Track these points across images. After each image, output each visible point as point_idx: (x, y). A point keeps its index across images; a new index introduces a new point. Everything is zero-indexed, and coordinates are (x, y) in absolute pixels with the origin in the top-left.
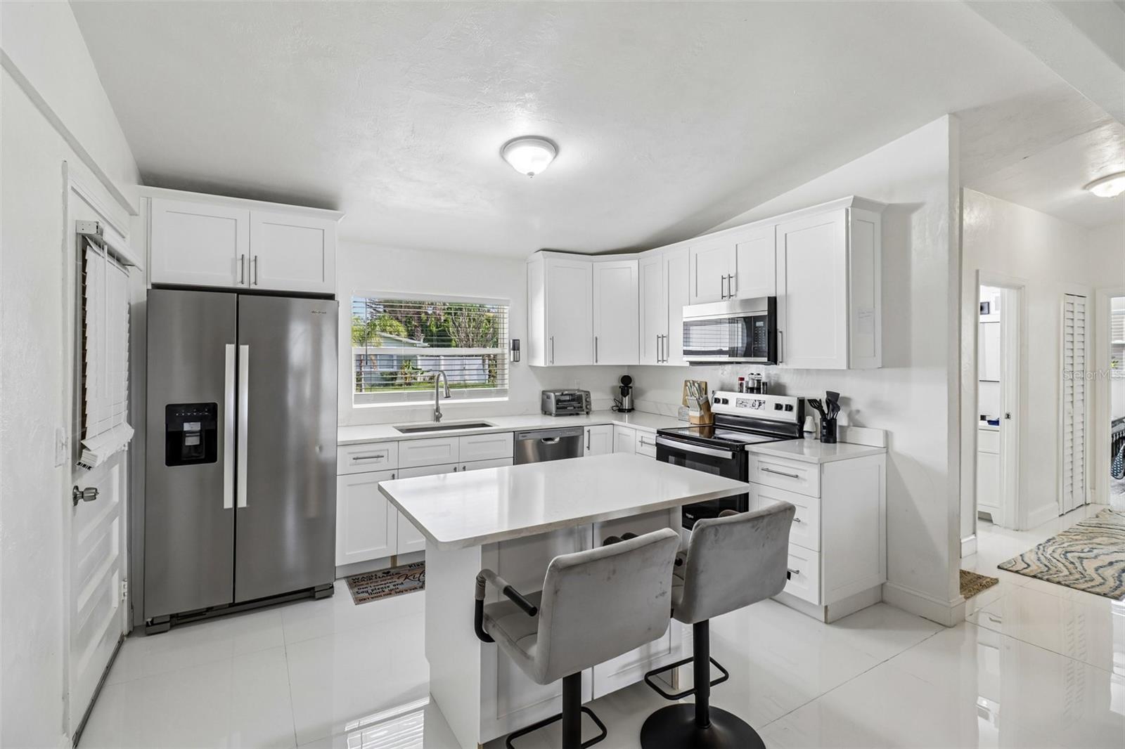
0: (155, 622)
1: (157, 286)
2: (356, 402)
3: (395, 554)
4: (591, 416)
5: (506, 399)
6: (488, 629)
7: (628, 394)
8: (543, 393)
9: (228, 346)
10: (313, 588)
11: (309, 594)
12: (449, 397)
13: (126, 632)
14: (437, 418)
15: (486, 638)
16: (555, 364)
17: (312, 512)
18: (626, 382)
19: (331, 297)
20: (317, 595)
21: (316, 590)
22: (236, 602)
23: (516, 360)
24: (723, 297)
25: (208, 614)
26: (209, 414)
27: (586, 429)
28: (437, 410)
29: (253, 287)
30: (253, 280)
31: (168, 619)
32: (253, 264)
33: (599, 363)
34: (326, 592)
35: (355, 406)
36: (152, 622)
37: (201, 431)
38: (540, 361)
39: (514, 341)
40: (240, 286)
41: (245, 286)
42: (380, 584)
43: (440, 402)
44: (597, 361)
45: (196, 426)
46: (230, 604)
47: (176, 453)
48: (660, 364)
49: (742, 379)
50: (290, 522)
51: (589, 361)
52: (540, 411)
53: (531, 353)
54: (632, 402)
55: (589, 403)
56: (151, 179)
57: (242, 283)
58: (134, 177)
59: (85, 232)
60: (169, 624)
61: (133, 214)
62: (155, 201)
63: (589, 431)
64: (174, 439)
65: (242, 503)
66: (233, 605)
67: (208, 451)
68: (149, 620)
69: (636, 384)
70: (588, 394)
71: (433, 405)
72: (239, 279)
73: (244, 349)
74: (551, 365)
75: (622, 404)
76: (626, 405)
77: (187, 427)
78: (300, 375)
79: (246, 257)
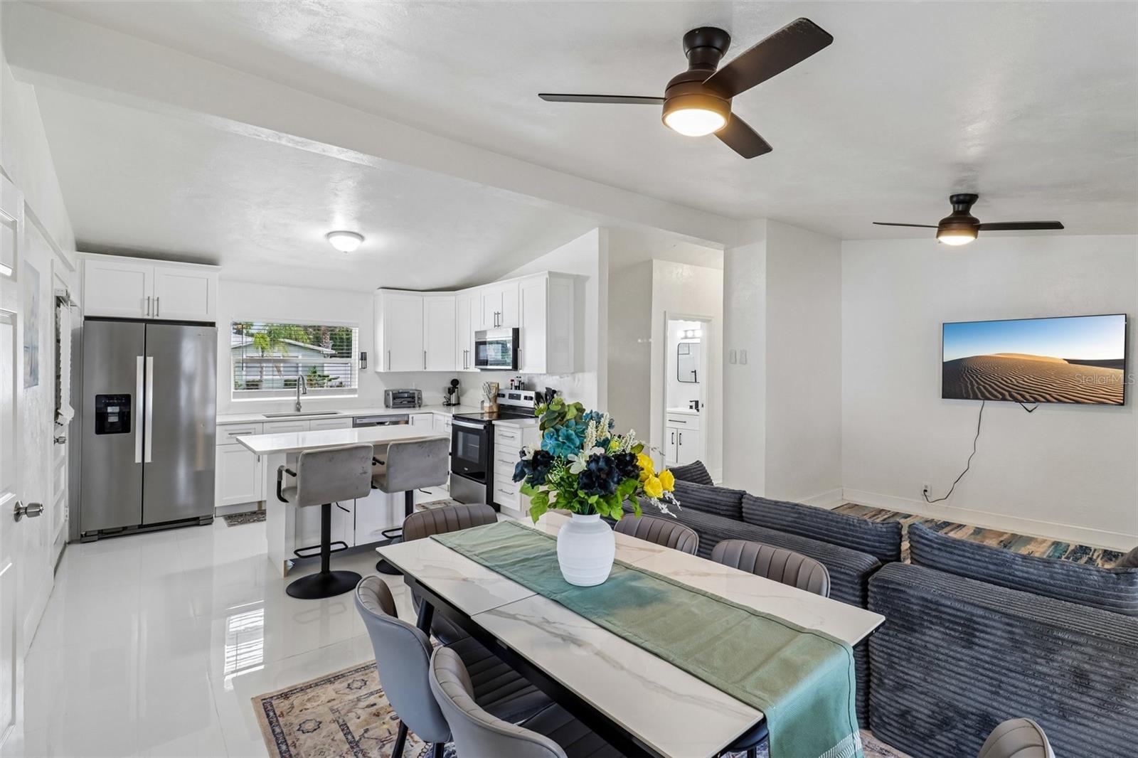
0: (88, 534)
1: (88, 318)
2: (234, 397)
3: (260, 500)
4: (421, 408)
5: (356, 396)
6: (286, 497)
7: (454, 392)
8: (386, 391)
9: (138, 357)
10: (198, 518)
11: (195, 522)
12: (305, 393)
13: (67, 541)
14: (298, 410)
15: (285, 501)
16: (392, 370)
17: (200, 466)
18: (455, 383)
19: (212, 324)
20: (201, 522)
21: (201, 519)
22: (144, 524)
23: (364, 367)
24: (495, 326)
25: (124, 532)
26: (125, 401)
27: (410, 416)
28: (298, 403)
29: (156, 318)
30: (155, 313)
31: (96, 533)
32: (156, 302)
33: (427, 370)
34: (208, 521)
35: (233, 400)
36: (85, 534)
37: (119, 413)
38: (381, 369)
39: (362, 353)
40: (146, 317)
41: (150, 317)
42: (248, 518)
43: (301, 398)
44: (425, 368)
45: (116, 409)
46: (139, 525)
47: (102, 426)
48: (465, 370)
49: (512, 381)
50: (182, 473)
51: (421, 369)
52: (383, 405)
53: (376, 363)
54: (458, 398)
55: (420, 399)
56: (83, 247)
57: (148, 315)
58: (74, 246)
59: (59, 295)
60: (97, 537)
61: (72, 270)
62: (87, 262)
63: (413, 418)
64: (101, 417)
65: (148, 459)
66: (141, 526)
67: (125, 425)
68: (84, 533)
69: (463, 385)
70: (420, 392)
71: (295, 400)
72: (146, 313)
73: (150, 360)
74: (388, 371)
75: (450, 400)
76: (453, 401)
77: (110, 409)
78: (191, 380)
79: (151, 298)
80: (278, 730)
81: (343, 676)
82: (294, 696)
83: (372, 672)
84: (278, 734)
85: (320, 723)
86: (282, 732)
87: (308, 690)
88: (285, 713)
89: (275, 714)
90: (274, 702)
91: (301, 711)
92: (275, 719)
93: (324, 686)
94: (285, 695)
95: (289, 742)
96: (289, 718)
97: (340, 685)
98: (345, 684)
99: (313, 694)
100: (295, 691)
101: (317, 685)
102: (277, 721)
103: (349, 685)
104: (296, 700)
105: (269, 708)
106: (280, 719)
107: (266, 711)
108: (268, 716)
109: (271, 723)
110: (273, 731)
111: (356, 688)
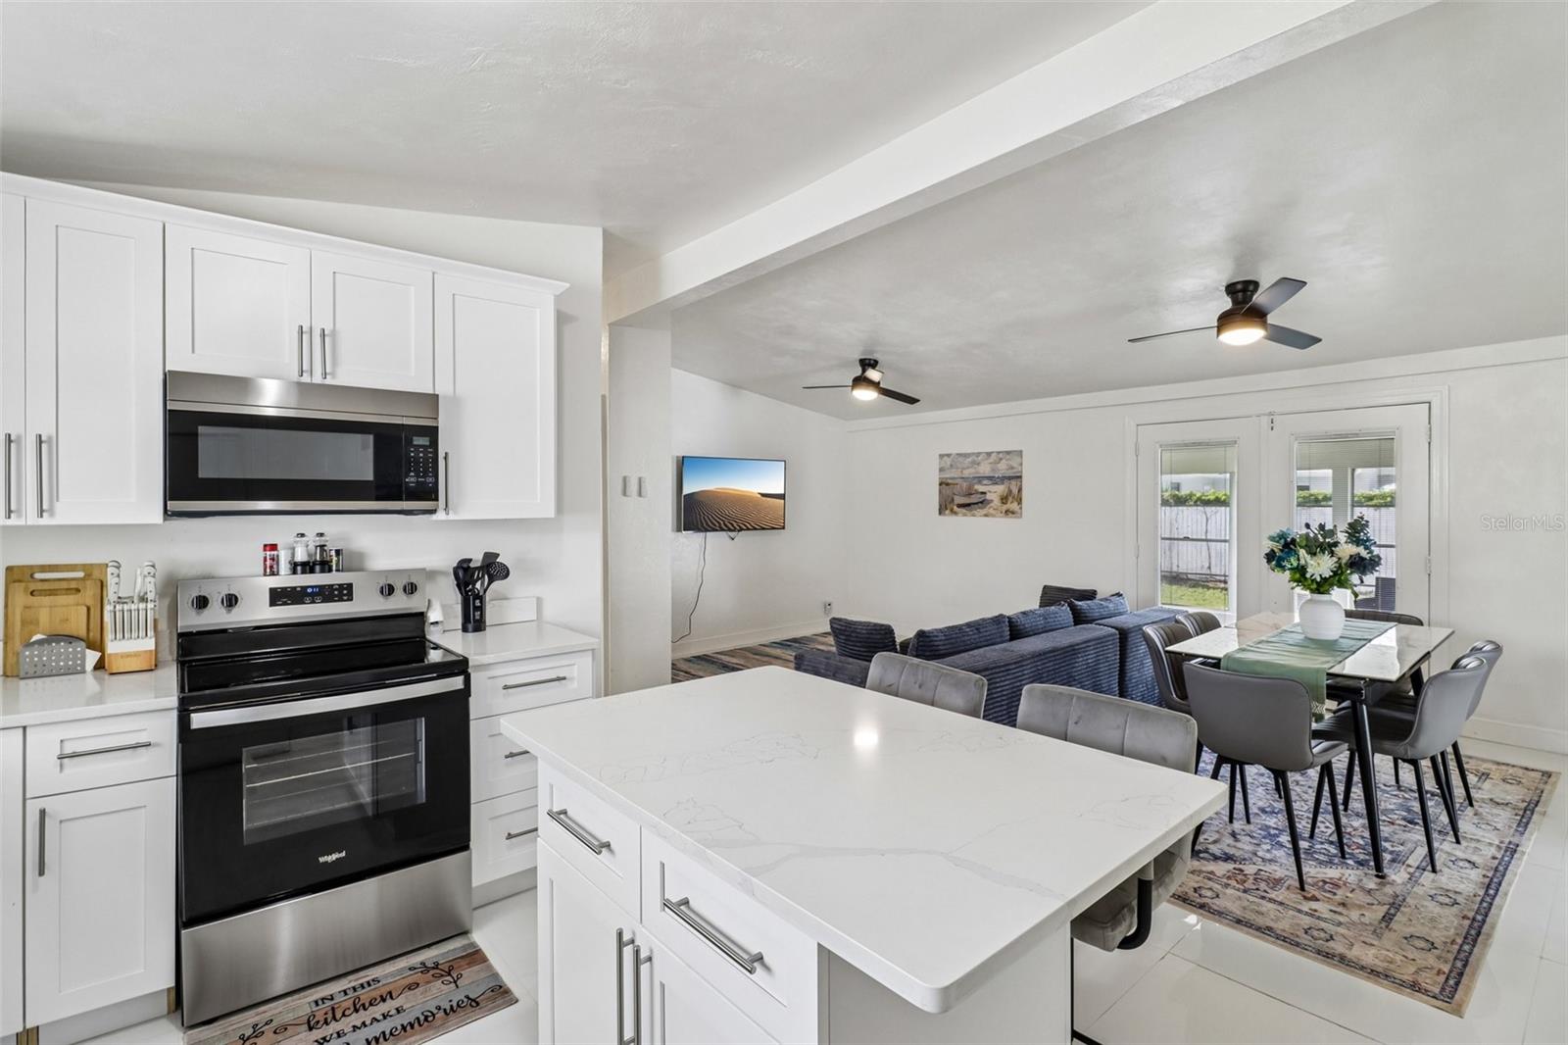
24: (302, 371)
80: (1459, 964)
81: (1319, 952)
82: (1405, 978)
83: (1284, 931)
84: (1462, 960)
85: (1406, 938)
86: (1456, 959)
87: (1379, 970)
88: (1435, 972)
89: (1447, 979)
90: (1436, 990)
91: (1414, 960)
92: (1452, 975)
93: (1354, 960)
94: (1415, 987)
95: (1457, 947)
96: (1435, 965)
97: (1338, 947)
98: (1331, 944)
99: (1380, 963)
100: (1398, 981)
101: (1363, 968)
102: (1451, 972)
103: (1327, 941)
104: (1407, 973)
105: (1448, 989)
106: (1446, 970)
107: (1456, 990)
108: (1457, 984)
109: (1461, 974)
110: (1465, 966)
111: (1326, 933)
